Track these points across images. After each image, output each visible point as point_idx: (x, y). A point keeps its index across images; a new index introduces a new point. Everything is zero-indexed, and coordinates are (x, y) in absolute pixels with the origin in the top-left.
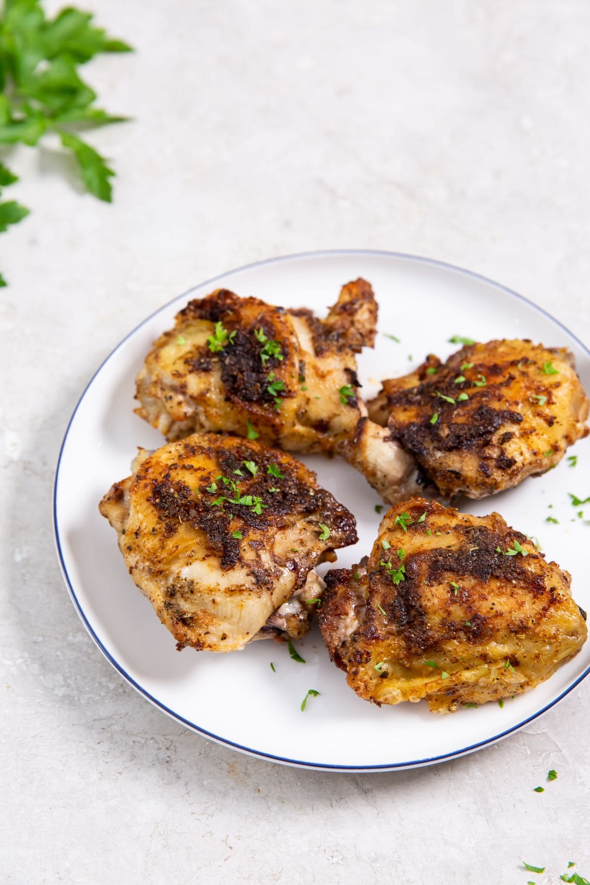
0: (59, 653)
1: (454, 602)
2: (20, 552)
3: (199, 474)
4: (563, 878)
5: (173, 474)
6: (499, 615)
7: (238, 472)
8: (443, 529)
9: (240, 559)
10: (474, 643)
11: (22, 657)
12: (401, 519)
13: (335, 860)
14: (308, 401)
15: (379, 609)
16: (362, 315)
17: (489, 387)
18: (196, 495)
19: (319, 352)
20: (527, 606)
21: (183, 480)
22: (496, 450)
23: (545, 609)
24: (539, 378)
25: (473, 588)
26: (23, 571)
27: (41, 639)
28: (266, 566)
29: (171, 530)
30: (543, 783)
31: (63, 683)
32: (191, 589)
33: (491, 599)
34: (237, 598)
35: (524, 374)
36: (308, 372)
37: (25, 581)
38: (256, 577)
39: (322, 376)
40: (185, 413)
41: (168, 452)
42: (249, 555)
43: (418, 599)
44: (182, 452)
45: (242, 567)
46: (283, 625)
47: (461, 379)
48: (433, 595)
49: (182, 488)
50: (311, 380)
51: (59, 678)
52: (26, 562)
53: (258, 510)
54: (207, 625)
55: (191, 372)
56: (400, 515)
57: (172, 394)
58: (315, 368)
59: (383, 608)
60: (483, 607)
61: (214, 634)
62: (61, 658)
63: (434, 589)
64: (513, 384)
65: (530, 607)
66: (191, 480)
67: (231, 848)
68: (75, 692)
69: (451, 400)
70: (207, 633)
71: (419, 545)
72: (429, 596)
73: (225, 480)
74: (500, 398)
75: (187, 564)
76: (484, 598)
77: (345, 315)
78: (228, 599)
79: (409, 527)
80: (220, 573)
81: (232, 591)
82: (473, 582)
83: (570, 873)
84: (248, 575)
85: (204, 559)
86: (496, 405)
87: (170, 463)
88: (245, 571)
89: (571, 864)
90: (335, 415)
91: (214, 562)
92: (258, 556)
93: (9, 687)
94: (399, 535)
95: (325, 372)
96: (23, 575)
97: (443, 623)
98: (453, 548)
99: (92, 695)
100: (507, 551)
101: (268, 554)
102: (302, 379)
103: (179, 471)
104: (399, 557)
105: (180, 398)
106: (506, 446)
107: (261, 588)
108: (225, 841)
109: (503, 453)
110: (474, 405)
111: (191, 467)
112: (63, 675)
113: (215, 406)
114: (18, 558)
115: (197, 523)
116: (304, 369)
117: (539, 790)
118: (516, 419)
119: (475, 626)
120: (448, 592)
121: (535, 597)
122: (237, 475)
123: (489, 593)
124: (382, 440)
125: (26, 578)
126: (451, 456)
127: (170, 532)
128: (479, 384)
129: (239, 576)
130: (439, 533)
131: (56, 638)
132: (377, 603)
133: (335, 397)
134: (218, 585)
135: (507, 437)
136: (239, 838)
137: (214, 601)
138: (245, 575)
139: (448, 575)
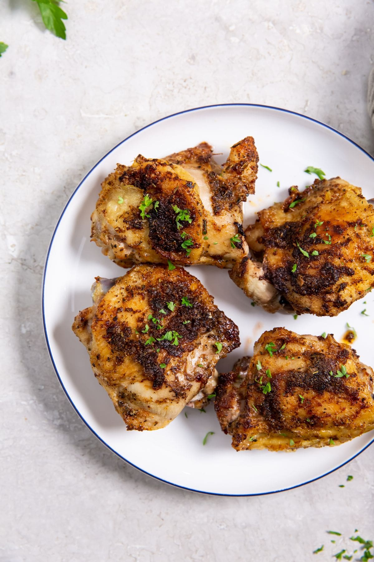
0: (55, 397)
1: (300, 407)
2: (25, 327)
3: (137, 315)
4: (351, 539)
5: (119, 315)
6: (328, 416)
7: (162, 311)
8: (296, 355)
9: (165, 382)
10: (312, 429)
11: (33, 399)
12: (269, 347)
13: (222, 527)
14: (209, 246)
15: (253, 407)
16: (247, 172)
17: (333, 245)
18: (135, 335)
19: (216, 212)
20: (347, 410)
21: (127, 321)
22: (334, 295)
23: (357, 413)
24: (368, 239)
25: (313, 398)
26: (28, 340)
27: (43, 387)
28: (182, 384)
29: (120, 361)
30: (344, 482)
31: (59, 417)
32: (134, 397)
33: (325, 405)
34: (164, 405)
35: (358, 236)
36: (209, 227)
37: (30, 347)
38: (175, 392)
39: (218, 230)
40: (126, 255)
41: (115, 296)
42: (170, 378)
43: (278, 405)
44: (125, 294)
45: (167, 387)
46: (193, 406)
47: (314, 235)
48: (288, 403)
49: (125, 329)
50: (211, 232)
51: (56, 413)
52: (29, 333)
53: (176, 343)
54: (145, 417)
55: (128, 229)
56: (268, 344)
57: (116, 243)
58: (214, 224)
59: (256, 407)
60: (319, 411)
61: (149, 422)
62: (56, 400)
63: (288, 399)
64: (350, 244)
65: (349, 410)
66: (131, 321)
67: (163, 519)
68: (66, 423)
69: (306, 254)
70: (145, 421)
71: (280, 365)
72: (285, 402)
73: (154, 320)
74: (340, 256)
75: (131, 384)
76: (319, 405)
77: (235, 174)
78: (158, 406)
79: (274, 353)
80: (152, 391)
81: (160, 402)
82: (314, 393)
83: (355, 535)
84: (170, 392)
85: (142, 381)
86: (337, 262)
87: (117, 306)
88: (168, 389)
89: (356, 531)
90: (227, 253)
91: (148, 383)
92: (177, 378)
93: (26, 419)
94: (266, 357)
95: (221, 227)
96: (28, 342)
97: (293, 419)
98: (302, 370)
99: (76, 425)
100: (337, 374)
101: (183, 376)
102: (205, 232)
103: (124, 313)
104: (267, 375)
105: (122, 245)
106: (342, 293)
107: (179, 398)
108: (159, 515)
109: (338, 297)
110: (322, 261)
111: (131, 310)
112: (59, 411)
113: (146, 251)
114: (24, 331)
115: (136, 358)
116: (206, 226)
117: (342, 486)
118: (349, 273)
119: (313, 422)
120: (297, 401)
121: (352, 404)
122: (162, 314)
123: (323, 402)
124: (258, 279)
125: (30, 345)
126: (304, 298)
127: (119, 362)
128: (327, 242)
129: (164, 393)
130: (293, 358)
131: (52, 387)
132: (251, 403)
133: (227, 243)
134: (152, 398)
135: (343, 286)
136: (167, 514)
137: (149, 407)
138: (168, 392)
139: (298, 389)
